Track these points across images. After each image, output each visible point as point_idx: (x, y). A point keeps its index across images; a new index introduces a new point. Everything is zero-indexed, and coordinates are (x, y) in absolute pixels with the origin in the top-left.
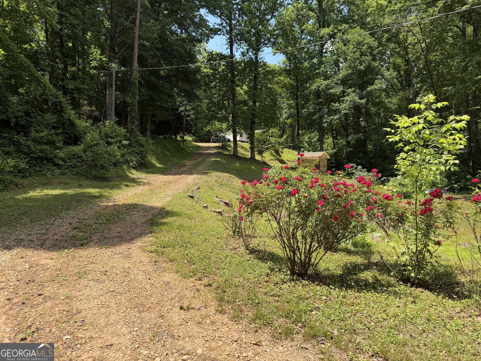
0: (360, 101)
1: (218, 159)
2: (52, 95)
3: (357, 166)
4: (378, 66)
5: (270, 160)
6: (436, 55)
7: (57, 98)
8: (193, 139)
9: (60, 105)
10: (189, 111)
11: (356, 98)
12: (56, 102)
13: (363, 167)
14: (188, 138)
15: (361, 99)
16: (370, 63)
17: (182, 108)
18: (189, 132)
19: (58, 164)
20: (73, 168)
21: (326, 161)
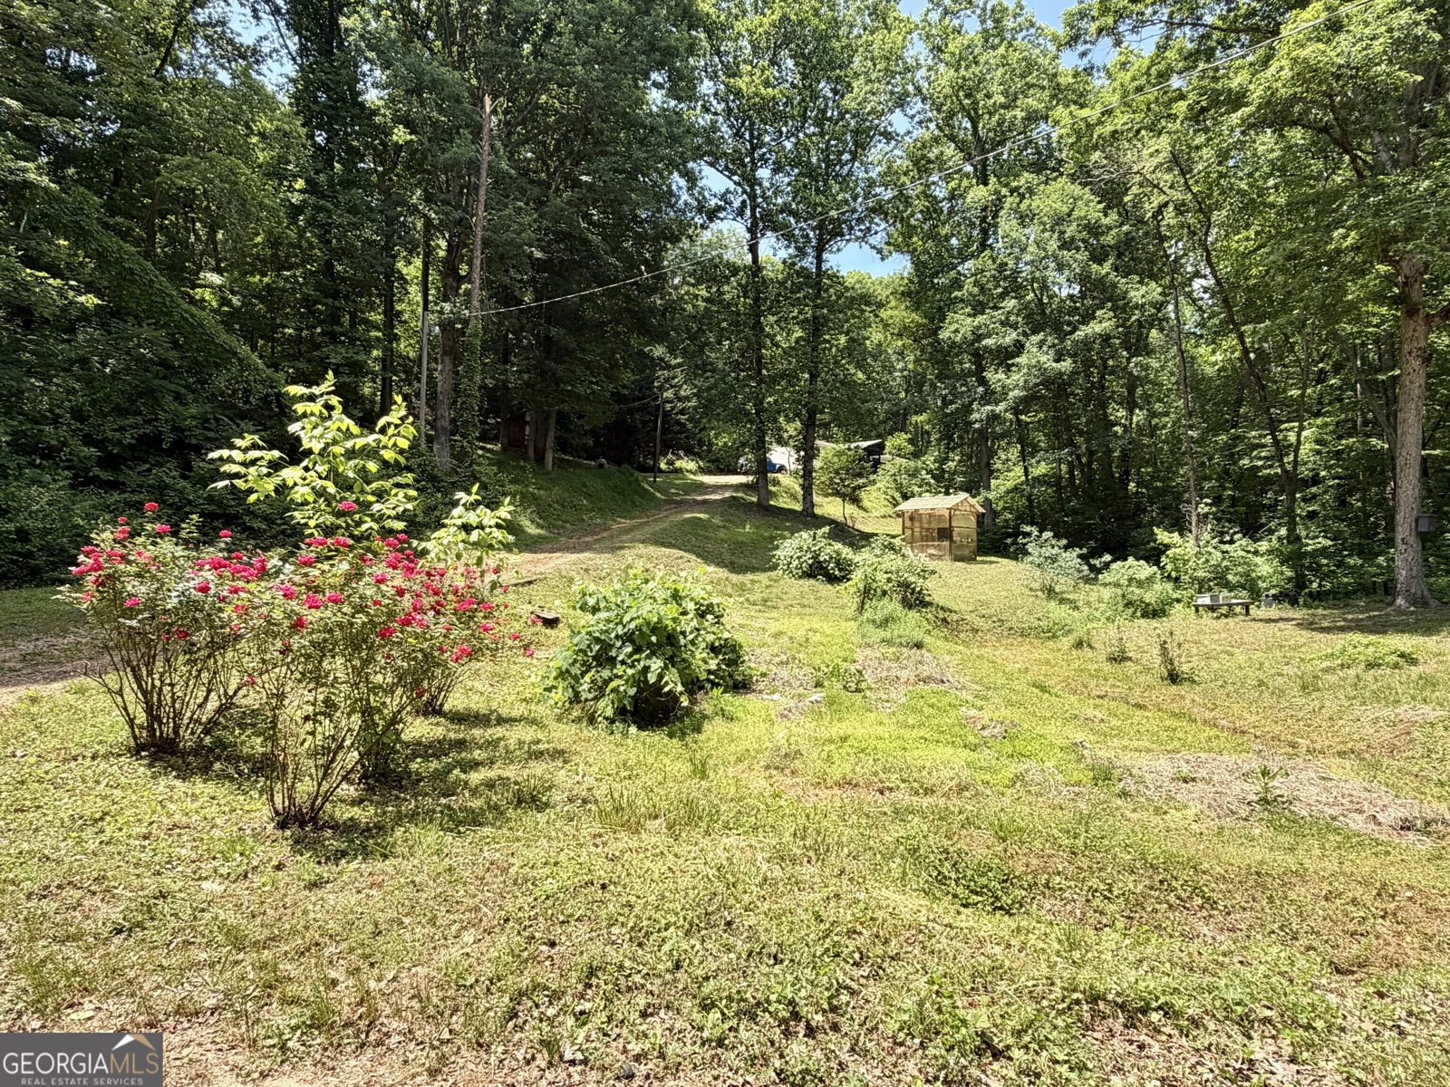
0: (1054, 365)
1: (701, 516)
2: (262, 381)
3: (1041, 531)
4: (1108, 274)
5: (884, 517)
6: (1247, 239)
7: (271, 387)
8: (700, 467)
9: (278, 402)
10: (688, 399)
11: (1044, 359)
12: (268, 395)
13: (1057, 536)
14: (686, 464)
15: (1057, 361)
16: (1085, 267)
17: (669, 394)
18: (690, 452)
19: (251, 528)
20: (289, 536)
21: (974, 520)
